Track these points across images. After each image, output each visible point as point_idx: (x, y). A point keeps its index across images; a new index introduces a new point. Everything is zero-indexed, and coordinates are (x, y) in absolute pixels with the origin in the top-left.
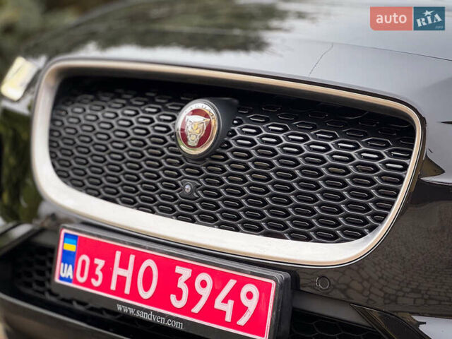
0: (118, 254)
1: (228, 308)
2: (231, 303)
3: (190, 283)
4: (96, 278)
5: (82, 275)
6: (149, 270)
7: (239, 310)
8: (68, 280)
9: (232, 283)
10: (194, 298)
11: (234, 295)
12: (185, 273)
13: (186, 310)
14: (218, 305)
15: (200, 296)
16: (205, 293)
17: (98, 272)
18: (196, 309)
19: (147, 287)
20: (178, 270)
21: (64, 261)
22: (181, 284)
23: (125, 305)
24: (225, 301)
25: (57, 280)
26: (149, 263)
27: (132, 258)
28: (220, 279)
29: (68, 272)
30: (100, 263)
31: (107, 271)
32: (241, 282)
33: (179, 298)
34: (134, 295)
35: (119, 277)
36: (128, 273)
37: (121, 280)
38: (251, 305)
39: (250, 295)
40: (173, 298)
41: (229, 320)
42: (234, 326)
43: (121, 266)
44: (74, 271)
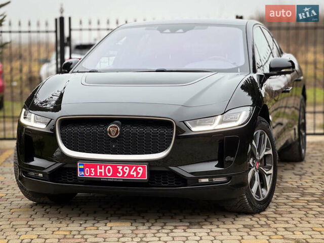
0: (98, 166)
1: (135, 174)
2: (135, 172)
3: (122, 169)
4: (92, 173)
5: (87, 173)
6: (109, 168)
7: (138, 173)
8: (83, 175)
9: (134, 168)
10: (124, 173)
11: (136, 170)
13: (123, 176)
14: (131, 173)
16: (127, 171)
17: (92, 171)
18: (125, 176)
19: (109, 173)
20: (118, 167)
21: (80, 171)
22: (120, 170)
23: (103, 177)
24: (133, 172)
25: (79, 176)
27: (103, 167)
28: (131, 167)
29: (83, 173)
30: (93, 169)
31: (96, 171)
32: (137, 167)
33: (120, 173)
34: (106, 175)
35: (100, 172)
36: (103, 171)
37: (101, 173)
38: (141, 172)
39: (140, 169)
40: (118, 174)
41: (135, 176)
42: (137, 177)
43: (100, 169)
44: (84, 173)
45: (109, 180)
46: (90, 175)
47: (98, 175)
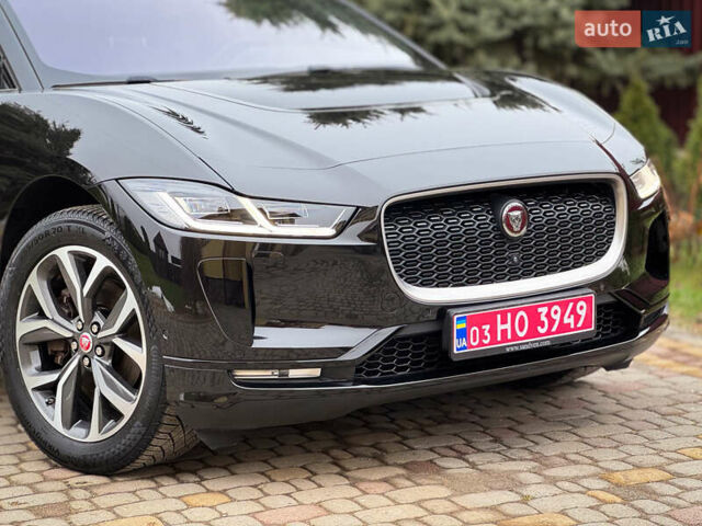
0: (499, 316)
1: (571, 321)
2: (572, 316)
3: (548, 315)
4: (486, 338)
5: (475, 341)
6: (522, 317)
7: (577, 318)
8: (465, 348)
9: (571, 305)
10: (552, 322)
11: (574, 311)
12: (544, 310)
13: (549, 332)
14: (566, 321)
15: (555, 321)
16: (557, 317)
17: (486, 333)
18: (554, 329)
19: (521, 330)
20: (540, 310)
21: (458, 337)
22: (543, 318)
23: (511, 347)
24: (569, 317)
25: (455, 351)
26: (522, 313)
27: (509, 315)
28: (564, 306)
30: (487, 327)
31: (493, 331)
32: (576, 302)
33: (543, 327)
34: (515, 337)
35: (502, 331)
36: (508, 326)
37: (504, 332)
38: (583, 313)
39: (581, 308)
40: (539, 328)
41: (572, 326)
42: (576, 329)
43: (502, 323)
44: (468, 341)
45: (523, 348)
46: (481, 344)
47: (499, 339)
